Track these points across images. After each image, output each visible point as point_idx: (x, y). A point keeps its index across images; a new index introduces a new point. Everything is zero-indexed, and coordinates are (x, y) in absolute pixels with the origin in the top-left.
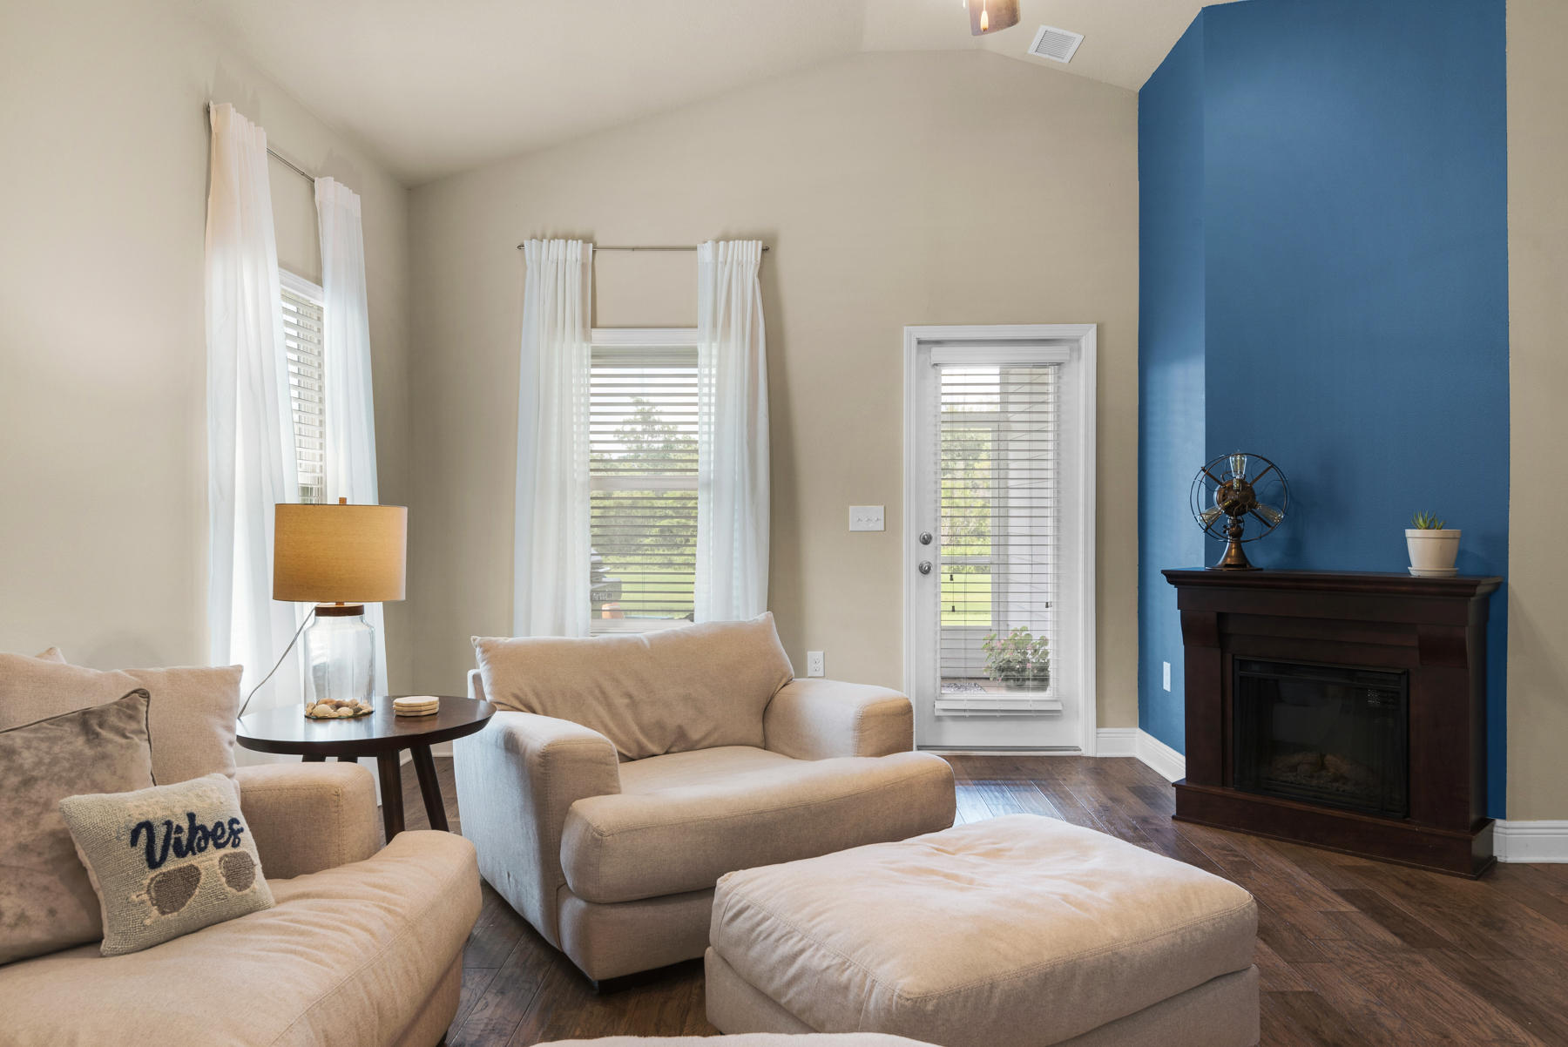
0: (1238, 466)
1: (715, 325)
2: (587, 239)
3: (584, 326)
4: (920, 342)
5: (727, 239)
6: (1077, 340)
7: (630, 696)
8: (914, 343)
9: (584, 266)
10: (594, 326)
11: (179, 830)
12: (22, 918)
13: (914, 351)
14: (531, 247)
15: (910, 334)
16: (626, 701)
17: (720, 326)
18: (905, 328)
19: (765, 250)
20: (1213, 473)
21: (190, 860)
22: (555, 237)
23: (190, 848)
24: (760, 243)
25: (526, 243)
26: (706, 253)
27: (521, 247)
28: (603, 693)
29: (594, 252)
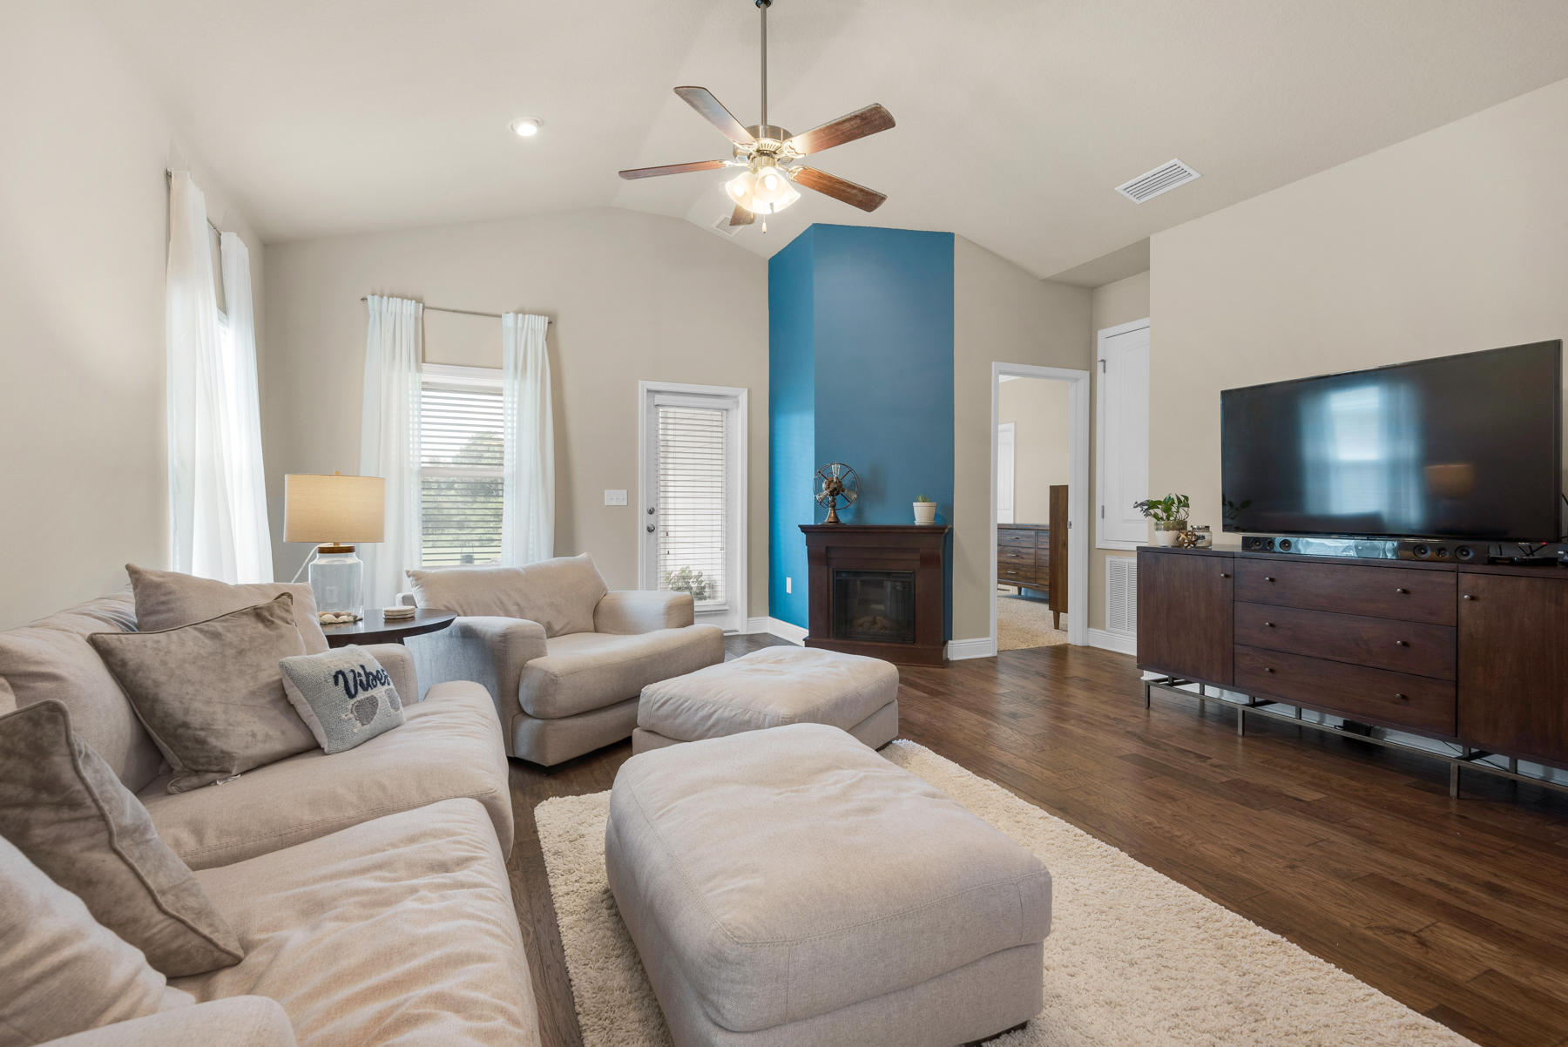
0: (836, 469)
1: (516, 368)
2: (419, 300)
3: (417, 361)
4: (649, 391)
5: (524, 313)
6: (736, 397)
7: (518, 605)
8: (645, 390)
9: (416, 318)
10: (424, 361)
11: (360, 675)
12: (267, 737)
13: (645, 397)
14: (373, 302)
15: (643, 385)
16: (516, 607)
17: (521, 370)
18: (640, 382)
19: (550, 323)
20: (821, 473)
21: (370, 693)
22: (391, 296)
23: (369, 685)
24: (547, 318)
25: (369, 297)
26: (509, 320)
27: (364, 299)
28: (501, 603)
29: (423, 310)
